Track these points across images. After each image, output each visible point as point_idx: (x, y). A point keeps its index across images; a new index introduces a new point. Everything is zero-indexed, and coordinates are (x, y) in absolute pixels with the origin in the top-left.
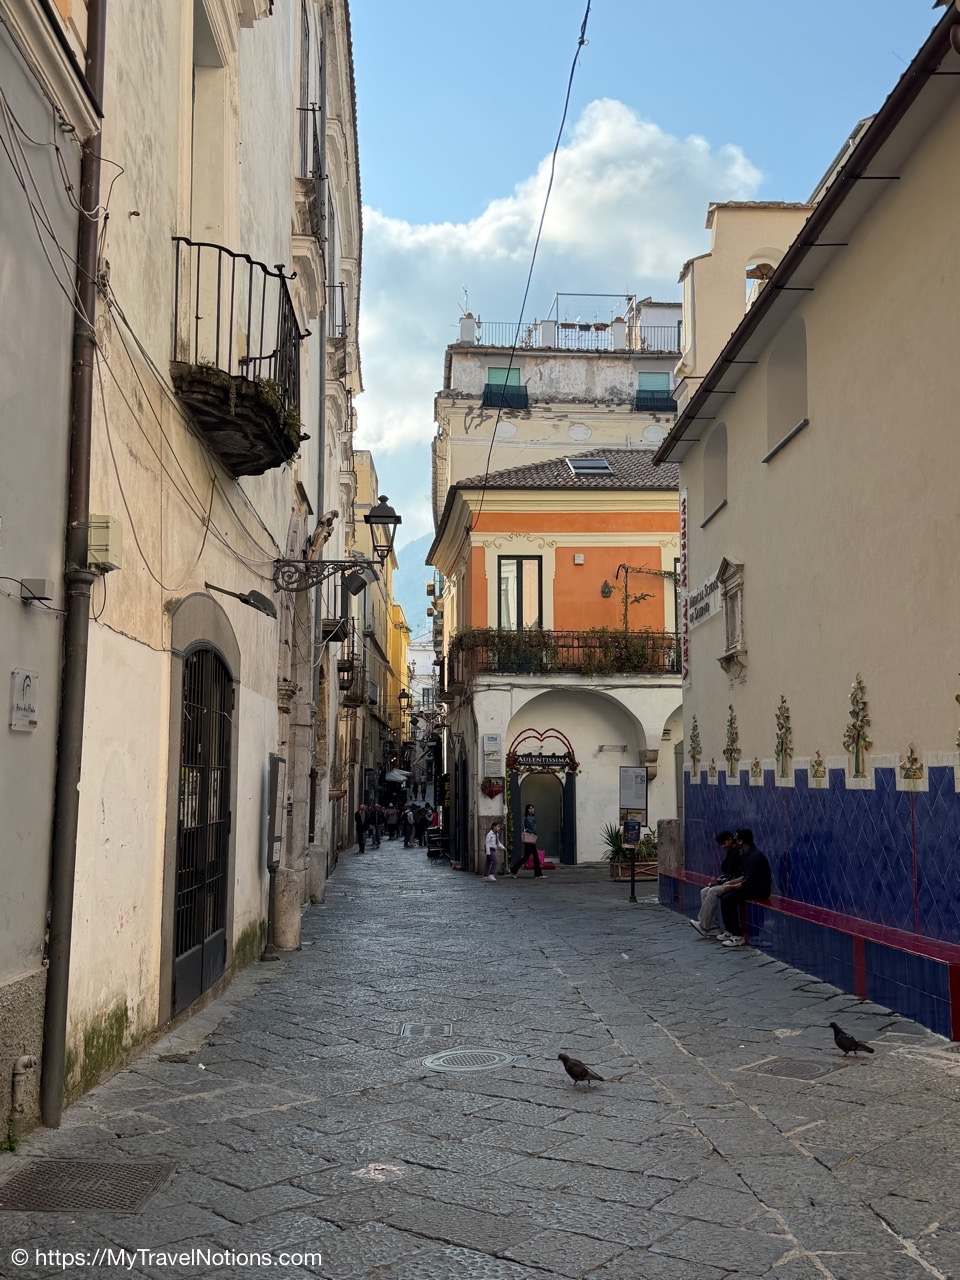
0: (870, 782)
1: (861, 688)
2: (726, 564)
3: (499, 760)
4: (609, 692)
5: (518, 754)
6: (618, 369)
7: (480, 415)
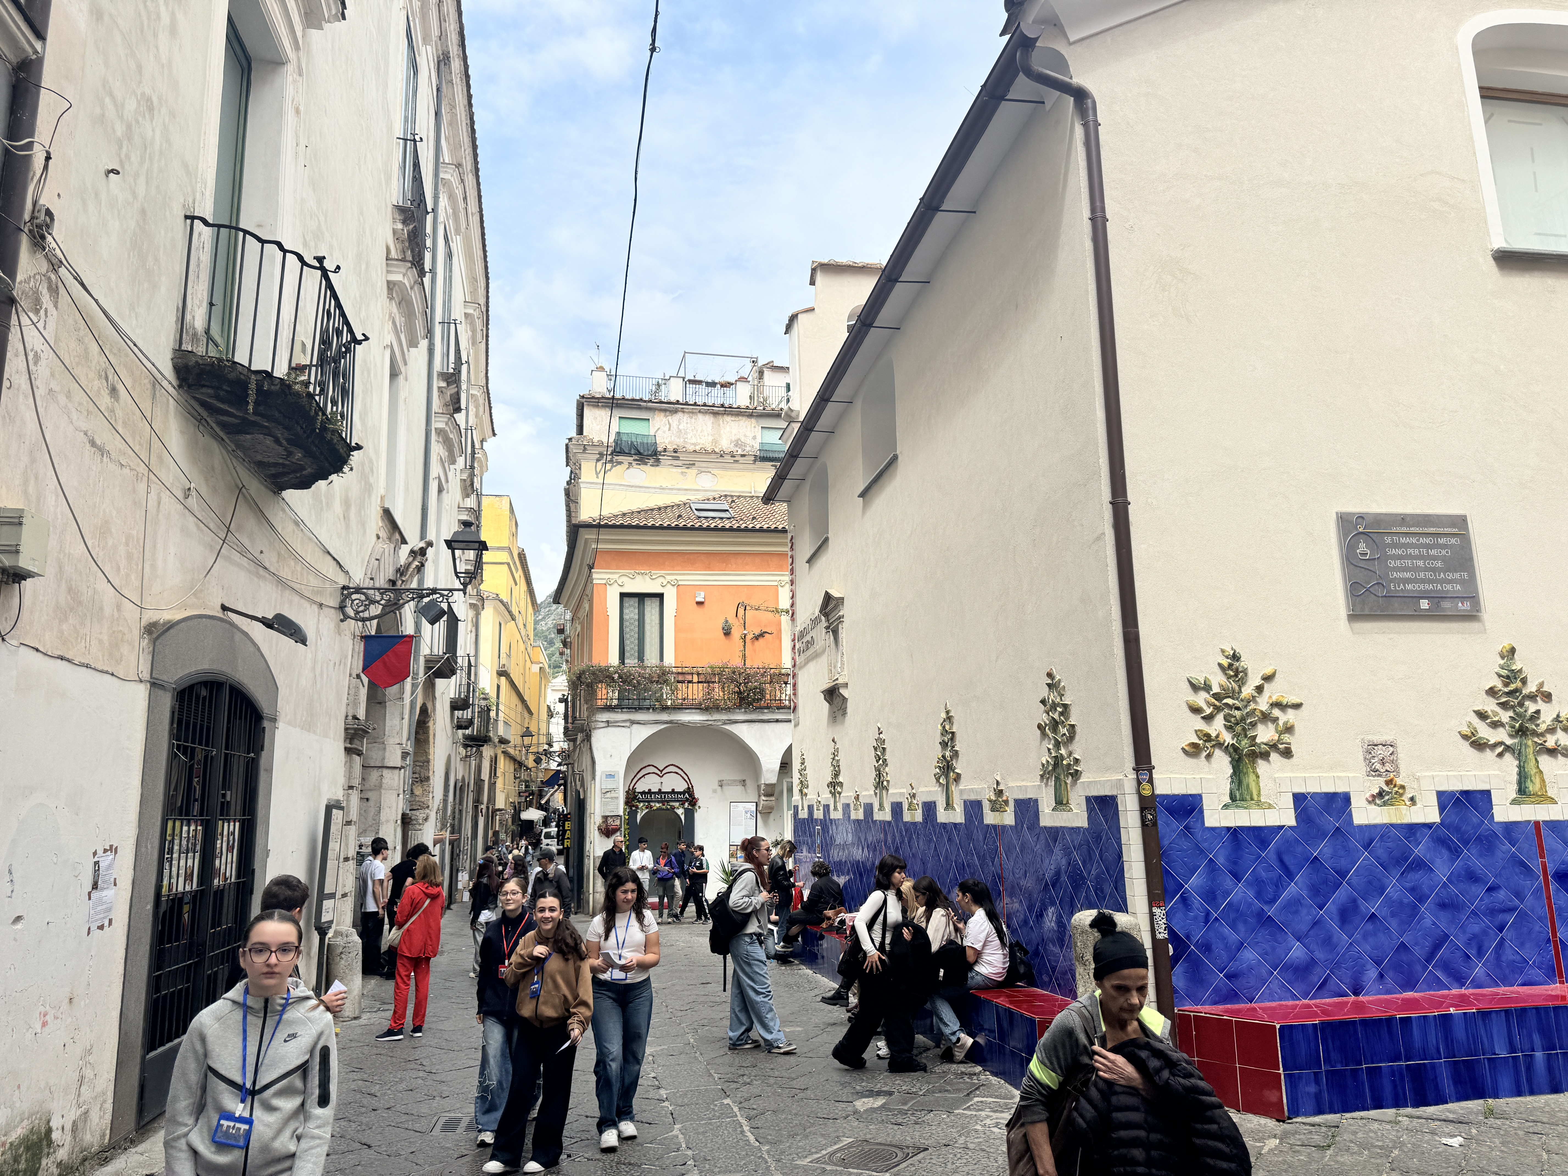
0: (959, 815)
1: (949, 719)
2: (828, 597)
3: (617, 798)
4: (727, 727)
5: (637, 790)
6: (742, 423)
7: (611, 461)
